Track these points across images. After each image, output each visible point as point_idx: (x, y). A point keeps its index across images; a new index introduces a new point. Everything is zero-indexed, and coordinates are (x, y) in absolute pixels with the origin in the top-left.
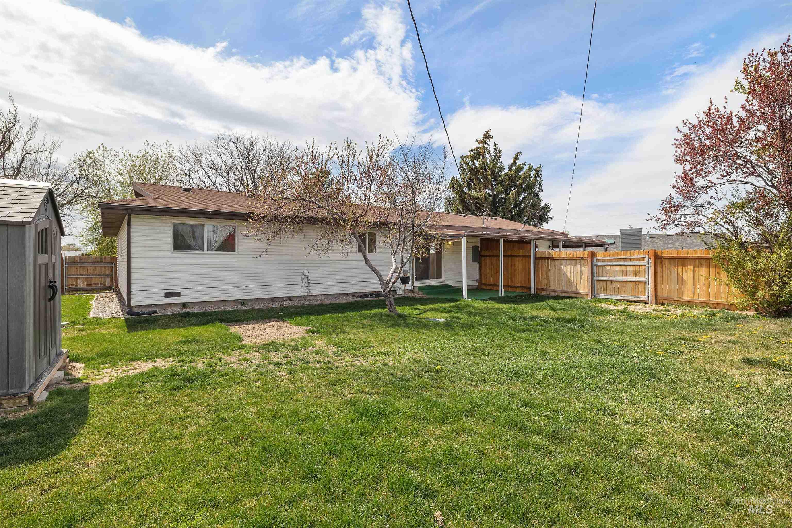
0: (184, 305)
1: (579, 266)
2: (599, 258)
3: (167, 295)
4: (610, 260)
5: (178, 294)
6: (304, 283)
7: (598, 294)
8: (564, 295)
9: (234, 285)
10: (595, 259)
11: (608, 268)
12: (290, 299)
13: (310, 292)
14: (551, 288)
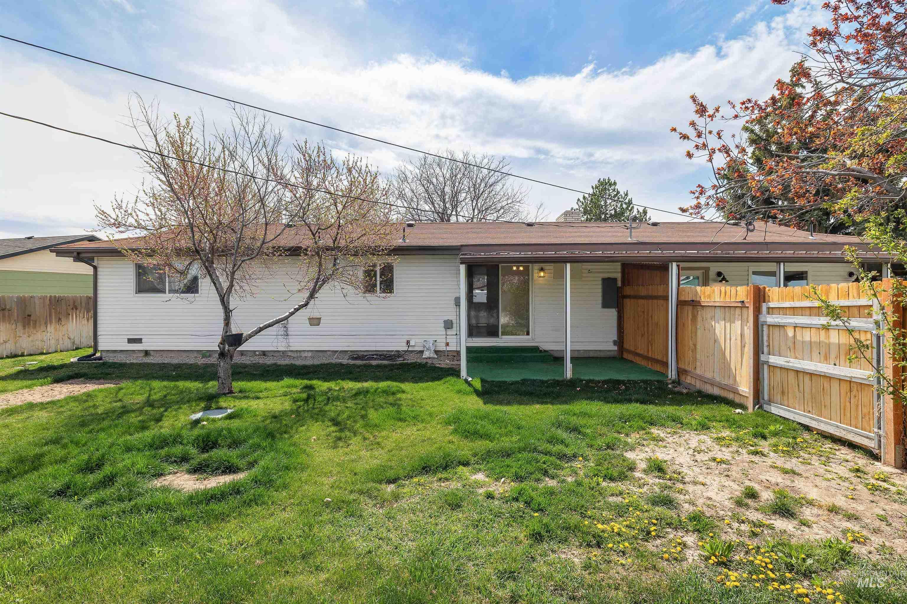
0: (147, 353)
1: (738, 323)
2: (771, 305)
3: (130, 341)
4: (794, 311)
5: (139, 341)
6: (280, 333)
7: (770, 402)
8: (716, 391)
9: (198, 333)
10: (764, 306)
11: (790, 333)
12: (264, 353)
13: (289, 346)
14: (698, 372)
